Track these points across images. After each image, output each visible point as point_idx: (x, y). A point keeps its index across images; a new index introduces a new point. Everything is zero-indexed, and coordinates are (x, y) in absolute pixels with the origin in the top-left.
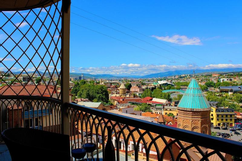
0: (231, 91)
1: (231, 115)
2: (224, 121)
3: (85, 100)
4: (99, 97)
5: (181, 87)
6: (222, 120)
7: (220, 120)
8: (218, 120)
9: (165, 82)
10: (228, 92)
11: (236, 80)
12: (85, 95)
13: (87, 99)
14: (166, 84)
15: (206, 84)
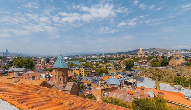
0: (95, 61)
1: (90, 71)
2: (88, 74)
3: (16, 67)
4: (26, 66)
5: (75, 60)
6: (87, 73)
7: (86, 73)
8: (85, 73)
9: (68, 58)
10: (94, 62)
11: (98, 57)
12: (17, 65)
13: (17, 67)
14: (68, 59)
15: (86, 59)
